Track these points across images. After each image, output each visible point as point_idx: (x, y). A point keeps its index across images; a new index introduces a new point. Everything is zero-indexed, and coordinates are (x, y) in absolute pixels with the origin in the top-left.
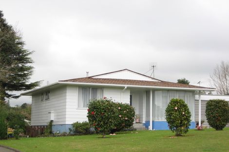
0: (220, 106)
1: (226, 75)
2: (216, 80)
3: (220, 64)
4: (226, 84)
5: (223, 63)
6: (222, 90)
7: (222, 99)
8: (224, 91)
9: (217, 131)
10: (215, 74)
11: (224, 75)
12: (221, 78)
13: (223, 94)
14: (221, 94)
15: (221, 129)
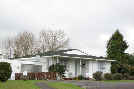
0: (5, 67)
1: (11, 46)
2: (3, 48)
3: (7, 38)
4: (10, 51)
5: (9, 38)
6: (7, 55)
7: (6, 62)
8: (8, 56)
9: (2, 83)
10: (3, 45)
11: (9, 46)
12: (7, 48)
13: (8, 58)
14: (6, 59)
15: (5, 82)
